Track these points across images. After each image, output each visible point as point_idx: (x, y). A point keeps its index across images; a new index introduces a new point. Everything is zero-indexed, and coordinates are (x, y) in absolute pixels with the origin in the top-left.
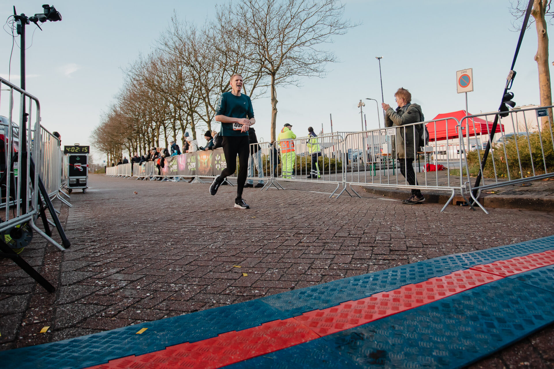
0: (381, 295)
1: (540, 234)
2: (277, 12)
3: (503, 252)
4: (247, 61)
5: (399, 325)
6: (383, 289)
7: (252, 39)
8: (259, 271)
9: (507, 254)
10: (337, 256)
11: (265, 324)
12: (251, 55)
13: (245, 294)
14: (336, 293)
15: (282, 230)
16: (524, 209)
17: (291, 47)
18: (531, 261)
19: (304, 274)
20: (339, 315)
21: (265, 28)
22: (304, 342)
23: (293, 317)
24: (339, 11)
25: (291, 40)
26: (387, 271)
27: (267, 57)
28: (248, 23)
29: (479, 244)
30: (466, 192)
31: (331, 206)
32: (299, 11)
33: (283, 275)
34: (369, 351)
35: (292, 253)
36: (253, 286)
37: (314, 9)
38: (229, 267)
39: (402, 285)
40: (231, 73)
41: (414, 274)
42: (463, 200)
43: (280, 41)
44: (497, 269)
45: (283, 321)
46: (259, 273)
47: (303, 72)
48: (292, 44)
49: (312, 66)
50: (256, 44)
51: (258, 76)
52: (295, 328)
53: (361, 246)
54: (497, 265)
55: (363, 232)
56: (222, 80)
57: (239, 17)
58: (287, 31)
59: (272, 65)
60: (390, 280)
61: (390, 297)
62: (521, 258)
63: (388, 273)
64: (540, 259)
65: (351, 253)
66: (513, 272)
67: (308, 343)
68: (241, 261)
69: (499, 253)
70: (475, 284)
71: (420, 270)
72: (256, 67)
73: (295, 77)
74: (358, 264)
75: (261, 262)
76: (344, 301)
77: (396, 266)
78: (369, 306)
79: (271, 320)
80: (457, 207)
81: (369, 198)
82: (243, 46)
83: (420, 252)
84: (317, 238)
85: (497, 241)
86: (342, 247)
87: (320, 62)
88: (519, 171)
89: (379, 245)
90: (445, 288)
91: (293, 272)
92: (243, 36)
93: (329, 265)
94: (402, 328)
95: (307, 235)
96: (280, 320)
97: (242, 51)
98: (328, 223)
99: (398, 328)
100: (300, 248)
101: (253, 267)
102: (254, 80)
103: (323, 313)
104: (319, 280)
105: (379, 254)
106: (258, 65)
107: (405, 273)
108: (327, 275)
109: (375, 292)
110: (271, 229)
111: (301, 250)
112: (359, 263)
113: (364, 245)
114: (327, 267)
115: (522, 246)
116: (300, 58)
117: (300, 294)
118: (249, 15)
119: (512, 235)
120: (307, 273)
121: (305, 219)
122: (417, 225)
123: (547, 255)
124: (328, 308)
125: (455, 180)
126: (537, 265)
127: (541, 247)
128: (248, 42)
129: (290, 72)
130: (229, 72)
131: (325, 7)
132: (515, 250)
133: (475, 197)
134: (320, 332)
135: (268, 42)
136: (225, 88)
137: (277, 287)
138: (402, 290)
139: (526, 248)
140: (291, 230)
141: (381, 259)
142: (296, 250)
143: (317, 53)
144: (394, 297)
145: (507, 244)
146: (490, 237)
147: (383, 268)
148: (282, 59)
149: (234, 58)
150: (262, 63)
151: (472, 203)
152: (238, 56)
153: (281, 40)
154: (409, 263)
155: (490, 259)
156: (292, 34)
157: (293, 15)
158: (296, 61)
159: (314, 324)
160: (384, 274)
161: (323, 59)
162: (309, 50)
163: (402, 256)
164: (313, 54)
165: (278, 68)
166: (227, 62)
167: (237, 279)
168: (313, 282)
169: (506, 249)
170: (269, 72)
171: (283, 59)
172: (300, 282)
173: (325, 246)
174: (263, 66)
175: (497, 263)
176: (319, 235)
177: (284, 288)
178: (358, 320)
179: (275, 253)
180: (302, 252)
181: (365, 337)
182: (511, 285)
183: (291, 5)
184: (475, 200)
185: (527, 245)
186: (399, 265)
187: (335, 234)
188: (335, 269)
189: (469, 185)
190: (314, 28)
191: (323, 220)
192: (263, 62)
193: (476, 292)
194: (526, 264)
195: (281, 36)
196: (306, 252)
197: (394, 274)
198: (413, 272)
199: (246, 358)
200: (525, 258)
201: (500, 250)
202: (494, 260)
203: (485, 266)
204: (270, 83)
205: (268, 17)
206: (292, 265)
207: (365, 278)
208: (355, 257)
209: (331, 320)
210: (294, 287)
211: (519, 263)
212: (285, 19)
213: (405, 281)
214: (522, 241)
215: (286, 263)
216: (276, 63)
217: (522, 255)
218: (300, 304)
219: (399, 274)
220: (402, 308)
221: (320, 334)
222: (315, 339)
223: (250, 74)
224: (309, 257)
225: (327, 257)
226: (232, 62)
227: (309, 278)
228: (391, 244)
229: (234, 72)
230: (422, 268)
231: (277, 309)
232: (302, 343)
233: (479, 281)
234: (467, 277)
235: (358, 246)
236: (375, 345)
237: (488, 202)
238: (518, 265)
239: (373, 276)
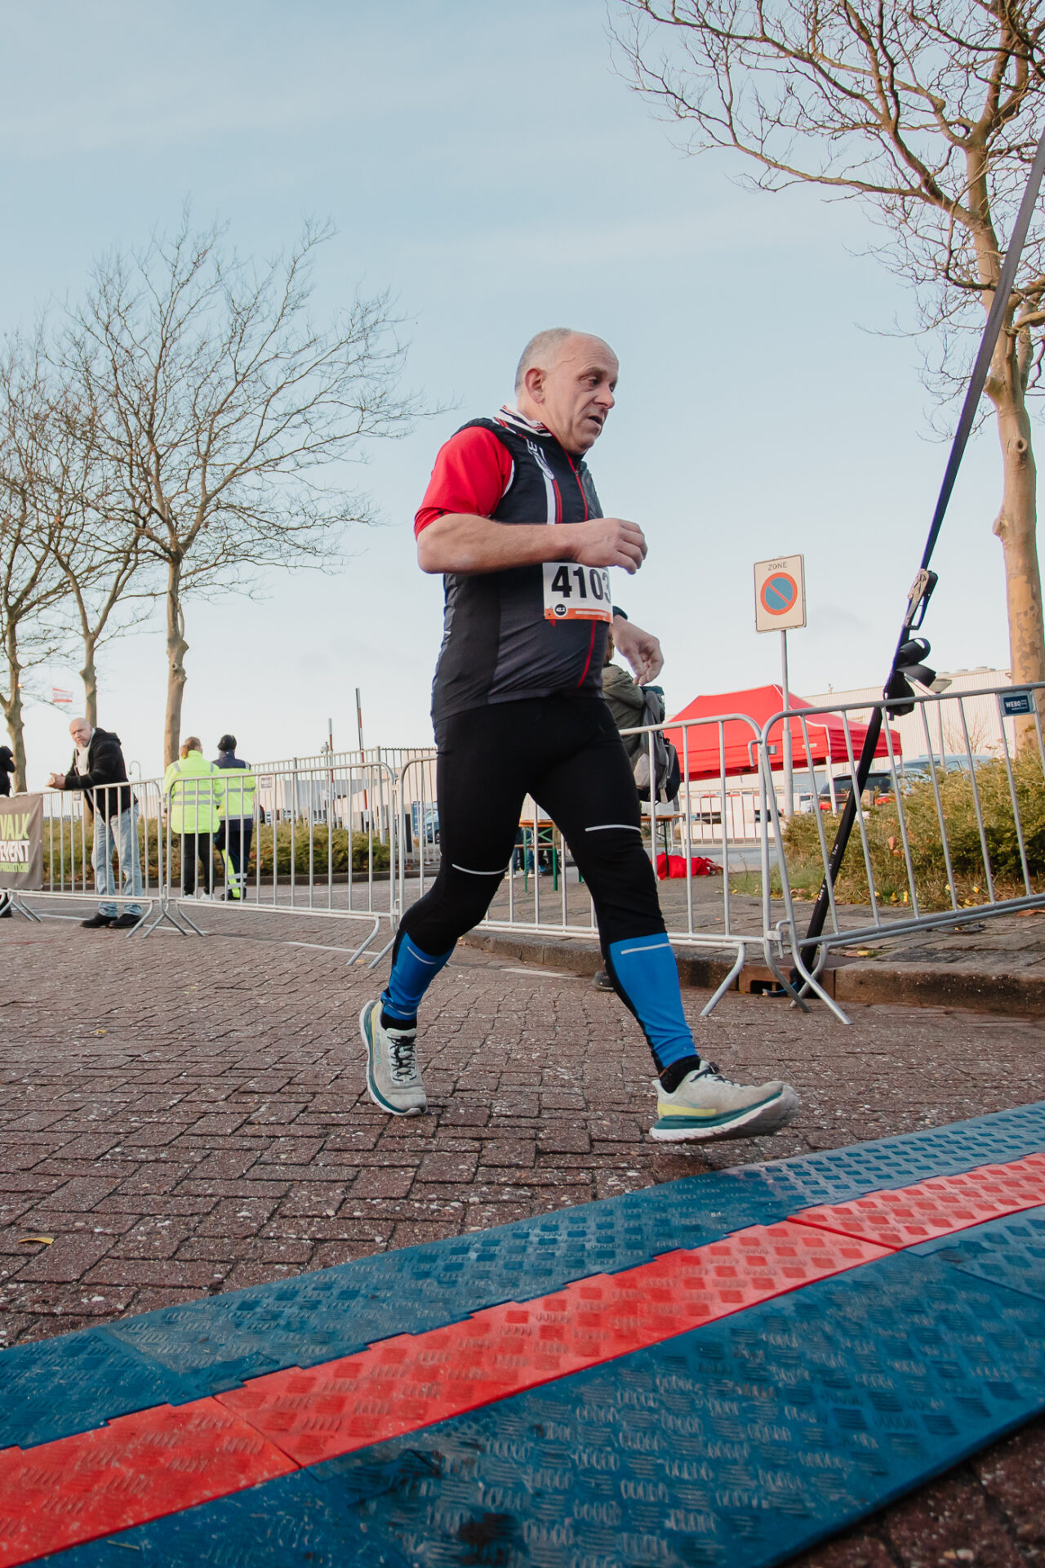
0: (503, 1315)
1: (1008, 1095)
2: (189, 362)
3: (894, 1158)
4: (91, 513)
5: (559, 1424)
6: (510, 1292)
7: (108, 446)
8: (107, 1225)
9: (906, 1166)
10: (364, 1172)
11: (119, 1420)
12: (104, 494)
13: (58, 1310)
14: (356, 1305)
15: (190, 1080)
16: (961, 1009)
17: (233, 474)
18: (982, 1192)
19: (256, 1235)
20: (365, 1386)
21: (153, 410)
22: (247, 1487)
23: (213, 1396)
24: (388, 362)
25: (234, 449)
26: (524, 1225)
27: (155, 505)
28: (96, 391)
29: (820, 1128)
30: (781, 953)
31: (352, 993)
32: (261, 359)
33: (188, 1239)
34: (457, 1518)
35: (220, 1162)
36: (86, 1279)
37: (309, 355)
38: (11, 1210)
39: (573, 1276)
40: (39, 553)
41: (611, 1239)
42: (770, 977)
43: (199, 455)
44: (873, 1219)
45: (177, 1410)
46: (108, 1231)
47: (269, 555)
48: (238, 462)
49: (301, 537)
50: (121, 460)
51: (126, 564)
52: (219, 1436)
53: (444, 1139)
54: (873, 1205)
55: (450, 1088)
56: (10, 574)
57: (68, 373)
58: (222, 420)
59: (173, 530)
60: (533, 1258)
61: (532, 1320)
62: (951, 1182)
63: (527, 1235)
64: (1009, 1183)
65: (410, 1161)
66: (924, 1232)
67: (259, 1491)
68: (49, 1189)
69: (880, 1164)
70: (803, 1275)
71: (633, 1223)
72: (119, 534)
73: (245, 568)
74: (431, 1201)
75: (114, 1192)
76: (382, 1335)
77: (555, 1206)
78: (462, 1354)
79: (139, 1404)
80: (752, 999)
81: (475, 966)
82: (77, 466)
83: (634, 1159)
84: (301, 1106)
85: (876, 1120)
86: (382, 1141)
87: (327, 522)
88: (946, 883)
89: (501, 1132)
90: (710, 1289)
91: (220, 1230)
92: (78, 433)
93: (336, 1205)
94: (568, 1431)
95: (269, 1098)
96: (168, 1407)
97: (74, 481)
98: (341, 1055)
99: (555, 1432)
100: (247, 1144)
101: (90, 1211)
102: (114, 577)
103: (313, 1379)
104: (305, 1258)
105: (502, 1167)
106: (127, 530)
107: (583, 1234)
108: (331, 1240)
109: (483, 1302)
110: (152, 1076)
111: (249, 1150)
112: (434, 1196)
113: (452, 1132)
114: (331, 1213)
115: (953, 1137)
116: (262, 509)
117: (239, 1309)
118: (101, 367)
119: (923, 1098)
120: (264, 1233)
121: (265, 1041)
122: (625, 1062)
123: (1029, 1169)
124: (329, 1360)
125: (748, 909)
126: (998, 1205)
127: (1011, 1142)
128: (94, 453)
129: (230, 554)
130: (31, 547)
131: (344, 349)
132: (931, 1150)
133: (810, 970)
134: (300, 1449)
135: (159, 457)
136: (20, 601)
137: (167, 1282)
138: (572, 1296)
139: (965, 1143)
140: (220, 1080)
141: (506, 1184)
142: (231, 1149)
143: (315, 494)
144: (543, 1323)
145: (908, 1130)
146: (854, 1103)
147: (511, 1214)
148: (203, 510)
149: (50, 505)
150: (141, 522)
151: (798, 988)
152: (61, 497)
153: (203, 448)
154: (595, 1197)
155: (853, 1184)
156: (237, 432)
157: (242, 371)
158: (249, 520)
159: (282, 1420)
160: (516, 1236)
161: (334, 513)
162: (293, 483)
163: (575, 1172)
164: (305, 498)
165: (191, 538)
166: (24, 516)
167: (35, 1255)
168: (283, 1263)
169: (902, 1148)
170: (162, 552)
171: (208, 510)
172: (242, 1266)
173: (327, 1135)
174: (142, 530)
175: (874, 1198)
176: (308, 1097)
177: (189, 1287)
178: (425, 1406)
179: (165, 1162)
180: (252, 1157)
181: (447, 1467)
182: (918, 1277)
183: (237, 339)
184: (809, 980)
185: (969, 1134)
186: (563, 1204)
187: (360, 1095)
188: (358, 1218)
189: (791, 929)
190: (308, 416)
191: (325, 1043)
192: (144, 519)
193: (808, 1301)
194: (965, 1202)
195: (204, 437)
196: (266, 1157)
197: (548, 1236)
198: (609, 1232)
199: (50, 1549)
200: (962, 1182)
201: (884, 1152)
202: (864, 1189)
203: (837, 1211)
204: (165, 587)
205: (160, 376)
206: (217, 1204)
207: (455, 1251)
208: (422, 1175)
209: (338, 1403)
210: (222, 1282)
211: (943, 1199)
212: (216, 382)
213: (580, 1263)
214: (952, 1120)
215: (198, 1196)
216: (187, 523)
217: (953, 1171)
218: (239, 1346)
219: (562, 1237)
220: (572, 1361)
221: (297, 1457)
222: (282, 1475)
223: (100, 557)
224: (273, 1176)
225: (333, 1177)
226: (42, 516)
227: (272, 1250)
228: (539, 1129)
229: (47, 548)
230: (638, 1216)
231: (162, 1366)
232: (239, 1490)
233: (817, 1262)
234: (779, 1251)
235: (434, 1136)
236: (477, 1495)
237: (850, 984)
238: (939, 1204)
239: (478, 1246)
